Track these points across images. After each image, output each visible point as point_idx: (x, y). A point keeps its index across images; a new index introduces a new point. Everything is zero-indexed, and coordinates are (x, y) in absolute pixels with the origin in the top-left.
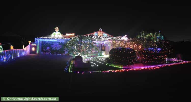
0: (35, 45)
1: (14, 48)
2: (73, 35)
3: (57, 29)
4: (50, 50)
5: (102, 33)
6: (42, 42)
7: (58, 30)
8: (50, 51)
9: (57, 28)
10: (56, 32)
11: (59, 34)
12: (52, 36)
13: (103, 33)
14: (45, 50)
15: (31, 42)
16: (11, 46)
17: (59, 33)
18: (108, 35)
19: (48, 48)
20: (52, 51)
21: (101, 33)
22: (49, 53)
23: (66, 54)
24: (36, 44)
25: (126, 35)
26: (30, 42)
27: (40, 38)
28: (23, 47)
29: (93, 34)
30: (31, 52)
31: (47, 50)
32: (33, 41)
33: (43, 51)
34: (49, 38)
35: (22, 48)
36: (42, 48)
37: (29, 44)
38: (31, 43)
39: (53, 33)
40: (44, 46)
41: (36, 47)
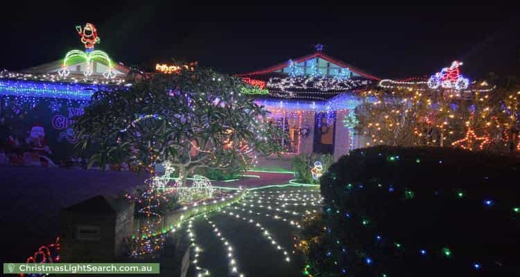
3: (88, 32)
5: (328, 66)
7: (97, 40)
8: (47, 148)
9: (90, 27)
10: (84, 49)
11: (104, 63)
12: (64, 68)
13: (332, 65)
17: (105, 56)
18: (355, 74)
19: (37, 132)
21: (323, 62)
22: (42, 159)
25: (456, 64)
29: (286, 70)
31: (28, 140)
34: (47, 77)
39: (70, 55)
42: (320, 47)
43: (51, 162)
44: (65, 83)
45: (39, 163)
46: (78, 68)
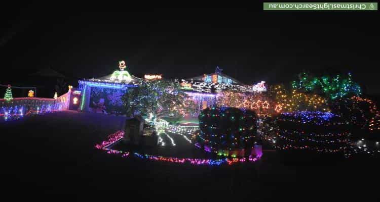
0: (79, 93)
1: (35, 95)
2: (160, 77)
3: (122, 64)
4: (104, 104)
5: (222, 78)
6: (92, 88)
7: (125, 67)
8: (104, 107)
9: (123, 62)
10: (120, 70)
11: (126, 75)
12: (113, 77)
13: (224, 78)
14: (96, 104)
15: (73, 87)
16: (30, 92)
17: (127, 72)
18: (234, 82)
19: (102, 101)
20: (108, 106)
21: (220, 77)
22: (103, 111)
23: (136, 116)
24: (80, 92)
25: (263, 82)
27: (88, 81)
28: (56, 96)
29: (203, 79)
30: (72, 106)
31: (99, 104)
32: (76, 87)
33: (91, 105)
34: (106, 81)
35: (52, 97)
36: (91, 99)
37: (70, 91)
38: (73, 90)
39: (115, 73)
40: (94, 94)
41: (80, 97)
42: (218, 70)
43: (105, 112)
44: (113, 83)
45: (101, 112)
46: (117, 77)
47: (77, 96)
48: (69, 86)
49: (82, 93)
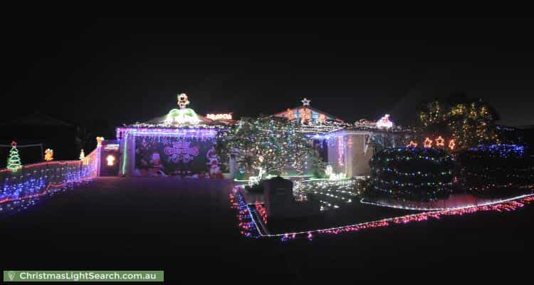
0: (117, 148)
1: (55, 157)
2: (229, 117)
3: (182, 99)
4: (160, 162)
5: (311, 113)
6: (139, 139)
7: (187, 102)
8: (161, 166)
9: (184, 95)
10: (179, 108)
11: (190, 115)
12: (169, 119)
14: (146, 163)
15: (105, 139)
16: (46, 152)
17: (191, 111)
18: (328, 118)
19: (156, 156)
20: (168, 165)
21: (308, 111)
22: (159, 173)
23: (214, 174)
24: (118, 145)
25: (387, 116)
26: (102, 139)
27: (133, 127)
28: (82, 154)
29: (286, 115)
30: (105, 169)
31: (151, 162)
32: (111, 138)
33: (138, 165)
34: (160, 125)
35: (77, 158)
36: (138, 157)
37: (99, 145)
38: (104, 144)
39: (171, 113)
40: (142, 150)
41: (118, 154)
42: (306, 102)
43: (163, 174)
44: (173, 128)
45: (156, 175)
46: (174, 119)
47: (112, 152)
48: (98, 138)
49: (121, 148)
